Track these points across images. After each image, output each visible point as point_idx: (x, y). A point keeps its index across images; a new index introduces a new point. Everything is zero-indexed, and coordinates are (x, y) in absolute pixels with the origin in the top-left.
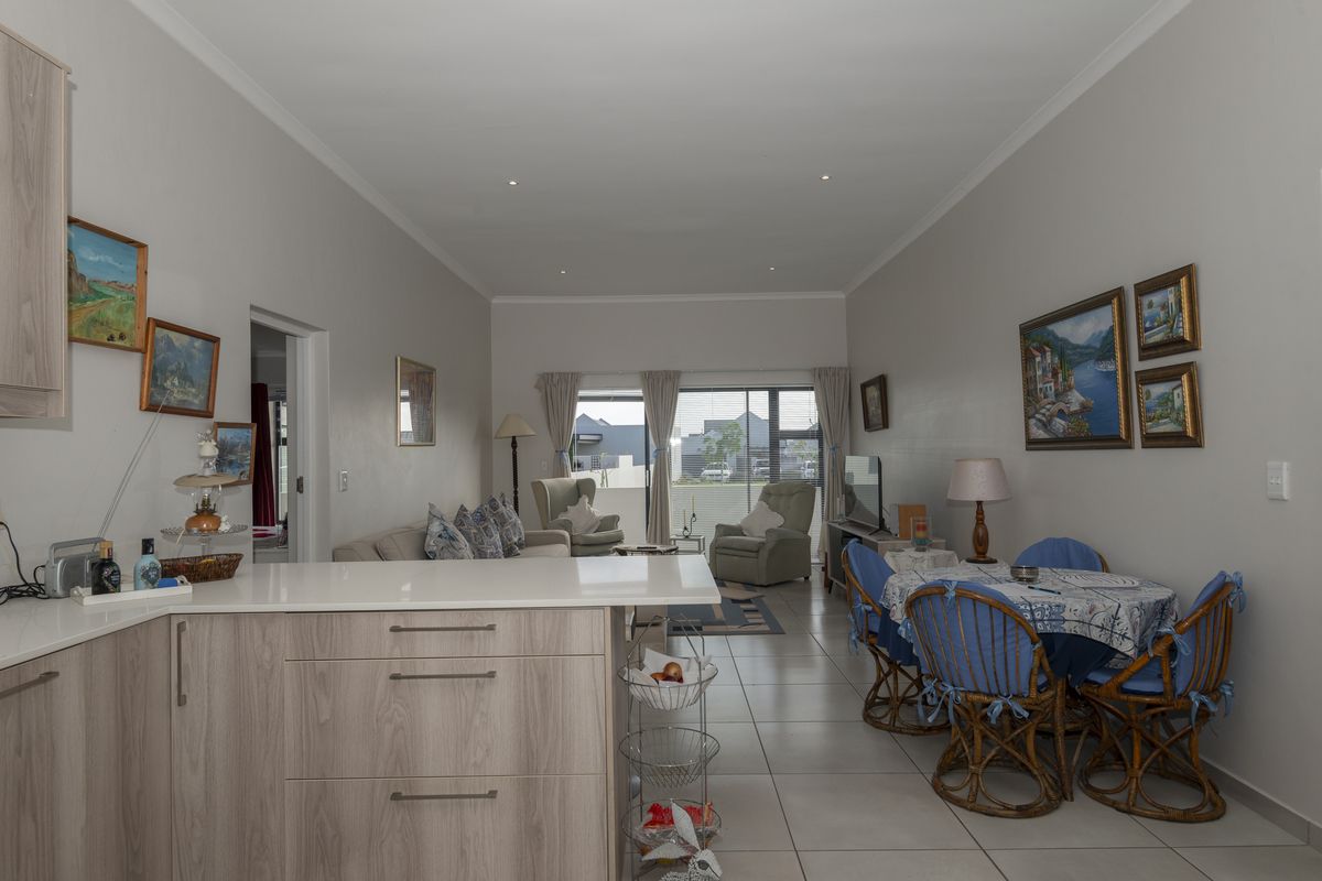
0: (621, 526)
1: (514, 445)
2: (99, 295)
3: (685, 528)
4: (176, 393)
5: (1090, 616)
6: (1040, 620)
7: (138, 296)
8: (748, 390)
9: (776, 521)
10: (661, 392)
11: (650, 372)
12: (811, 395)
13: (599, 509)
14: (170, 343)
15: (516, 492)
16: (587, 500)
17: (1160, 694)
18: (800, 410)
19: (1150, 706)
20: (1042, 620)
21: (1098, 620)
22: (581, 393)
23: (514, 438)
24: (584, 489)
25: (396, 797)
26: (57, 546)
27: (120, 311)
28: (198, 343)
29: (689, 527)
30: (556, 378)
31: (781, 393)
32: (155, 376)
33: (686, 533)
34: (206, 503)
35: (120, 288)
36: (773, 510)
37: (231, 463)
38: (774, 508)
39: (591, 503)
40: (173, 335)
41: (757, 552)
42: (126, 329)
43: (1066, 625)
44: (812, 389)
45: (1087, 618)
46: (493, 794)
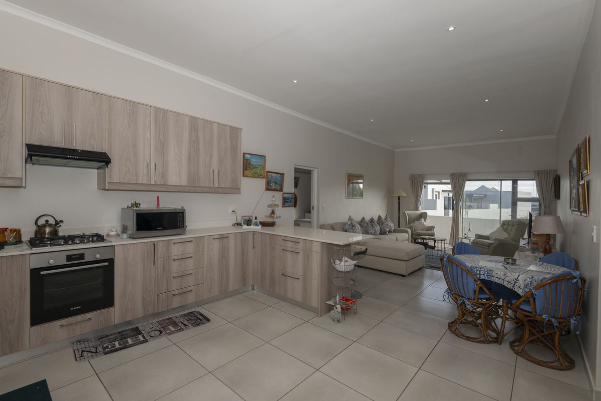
0: (435, 230)
1: (399, 199)
2: (256, 167)
3: (465, 234)
4: (273, 186)
5: (504, 277)
6: (482, 275)
7: (264, 167)
8: (501, 180)
9: (504, 236)
10: (458, 181)
11: (453, 174)
12: (534, 182)
13: (428, 223)
14: (272, 176)
15: (399, 215)
16: (423, 220)
17: (531, 313)
18: (528, 188)
19: (528, 316)
20: (484, 275)
21: (507, 279)
22: (426, 181)
23: (399, 197)
24: (424, 216)
25: (283, 274)
26: (243, 217)
27: (260, 170)
28: (279, 175)
29: (467, 234)
30: (416, 176)
31: (518, 181)
32: (268, 183)
33: (465, 236)
34: (273, 211)
35: (260, 166)
36: (505, 231)
37: (288, 202)
38: (506, 230)
39: (425, 221)
40: (272, 174)
41: (489, 247)
42: (262, 174)
43: (493, 278)
44: (534, 180)
45: (503, 277)
46: (298, 279)
